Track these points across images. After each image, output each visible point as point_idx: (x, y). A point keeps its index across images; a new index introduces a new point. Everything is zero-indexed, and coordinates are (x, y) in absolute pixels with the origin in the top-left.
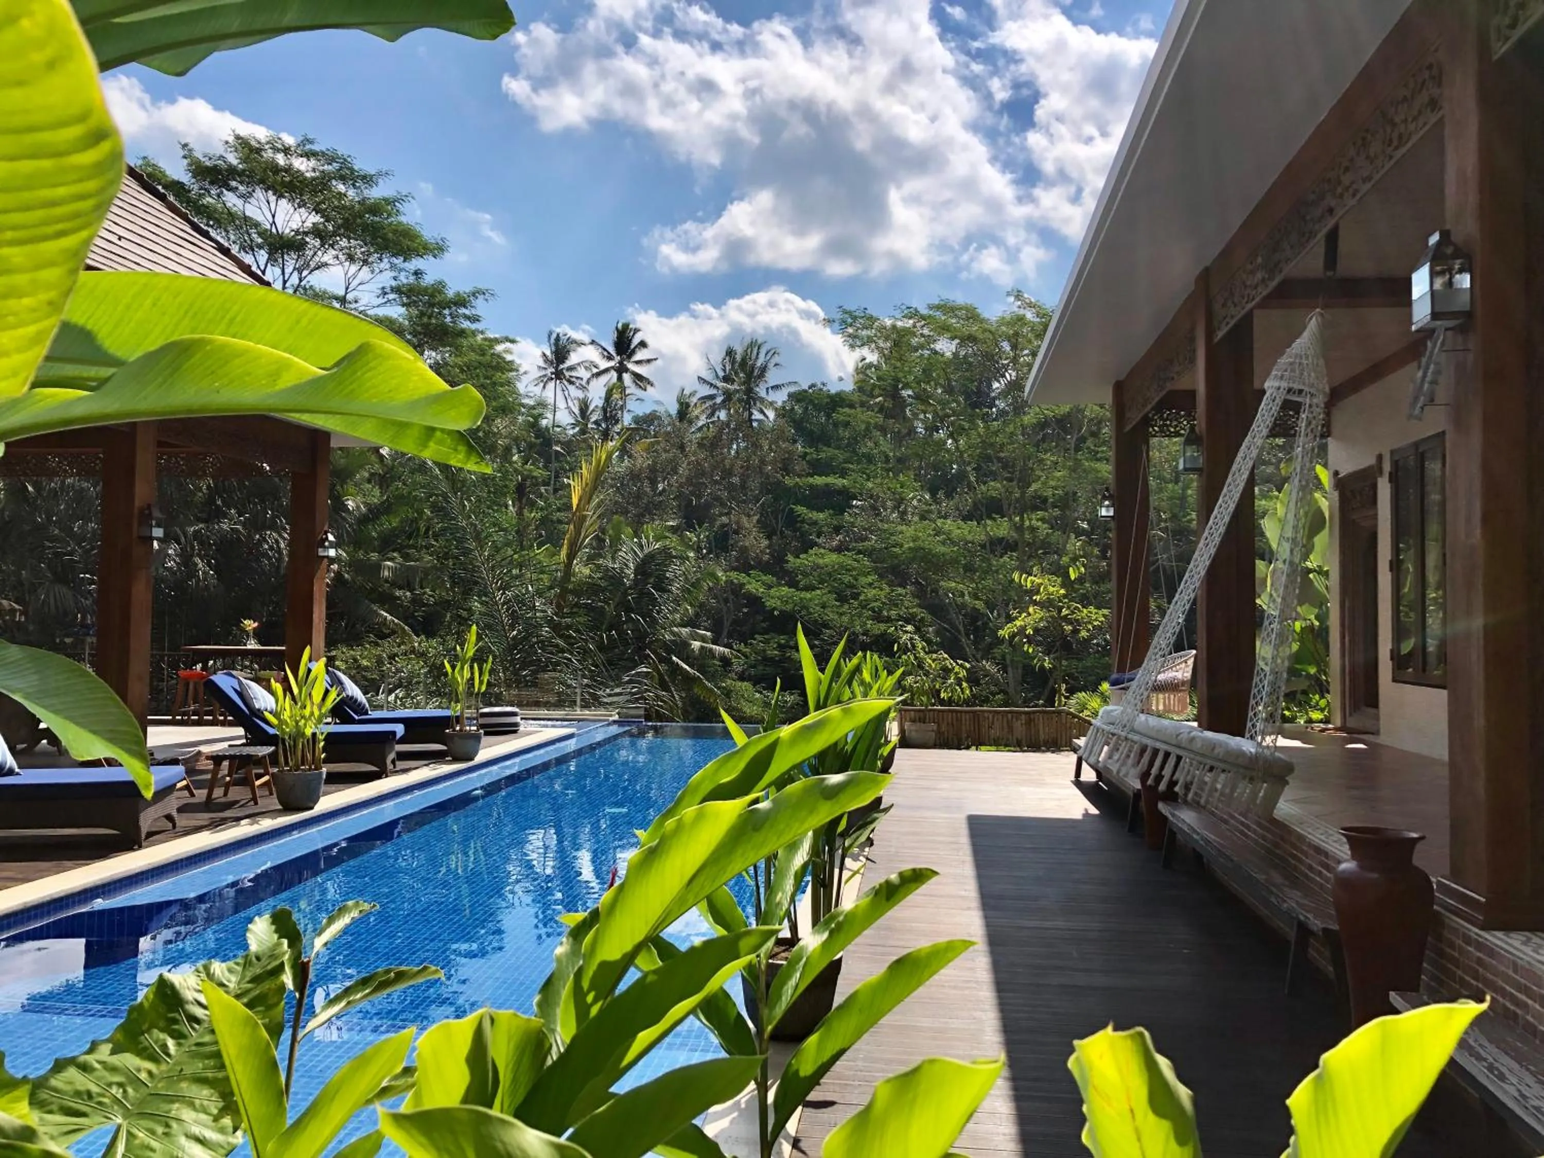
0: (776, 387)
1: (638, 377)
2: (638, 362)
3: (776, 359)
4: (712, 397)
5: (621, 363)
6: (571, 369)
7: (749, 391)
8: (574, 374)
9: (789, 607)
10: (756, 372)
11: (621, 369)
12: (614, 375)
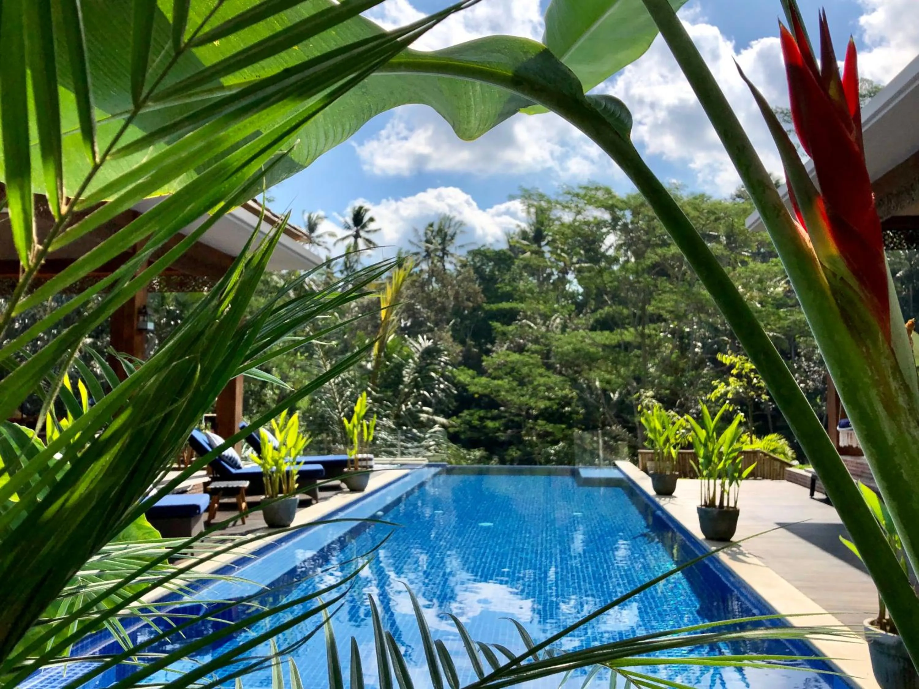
0: (462, 246)
1: (368, 241)
2: (368, 232)
3: (461, 229)
4: (417, 254)
5: (357, 232)
6: (319, 236)
7: (443, 250)
8: (320, 239)
9: (487, 391)
10: (448, 238)
11: (357, 236)
12: (352, 240)
